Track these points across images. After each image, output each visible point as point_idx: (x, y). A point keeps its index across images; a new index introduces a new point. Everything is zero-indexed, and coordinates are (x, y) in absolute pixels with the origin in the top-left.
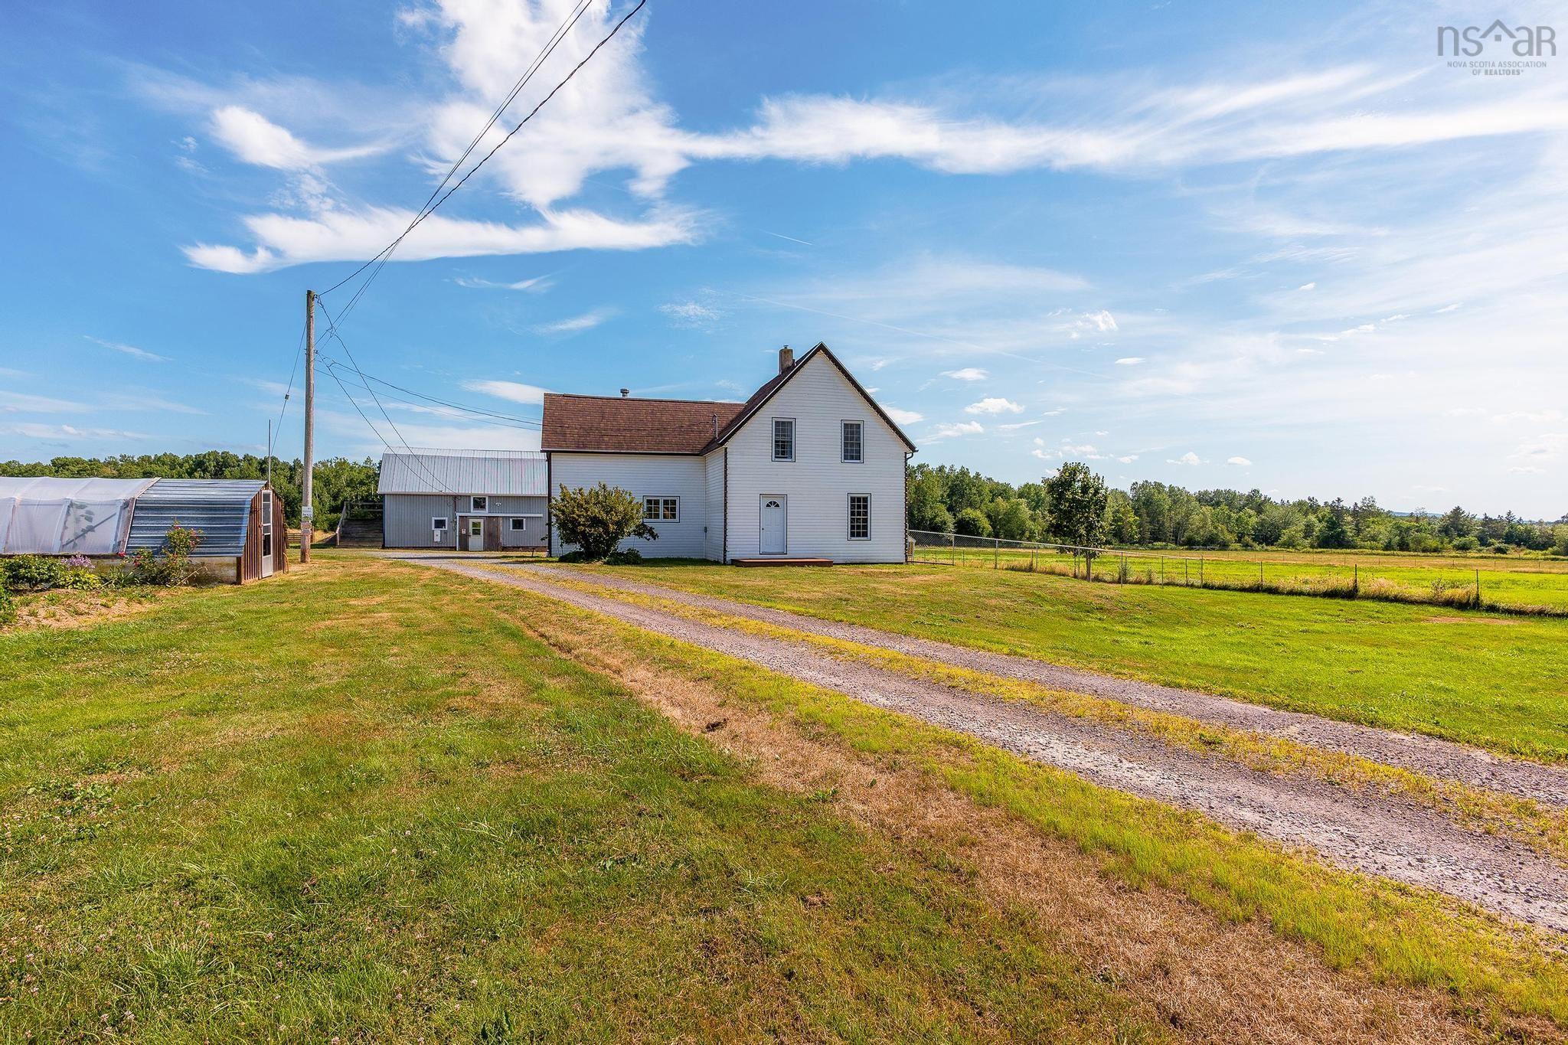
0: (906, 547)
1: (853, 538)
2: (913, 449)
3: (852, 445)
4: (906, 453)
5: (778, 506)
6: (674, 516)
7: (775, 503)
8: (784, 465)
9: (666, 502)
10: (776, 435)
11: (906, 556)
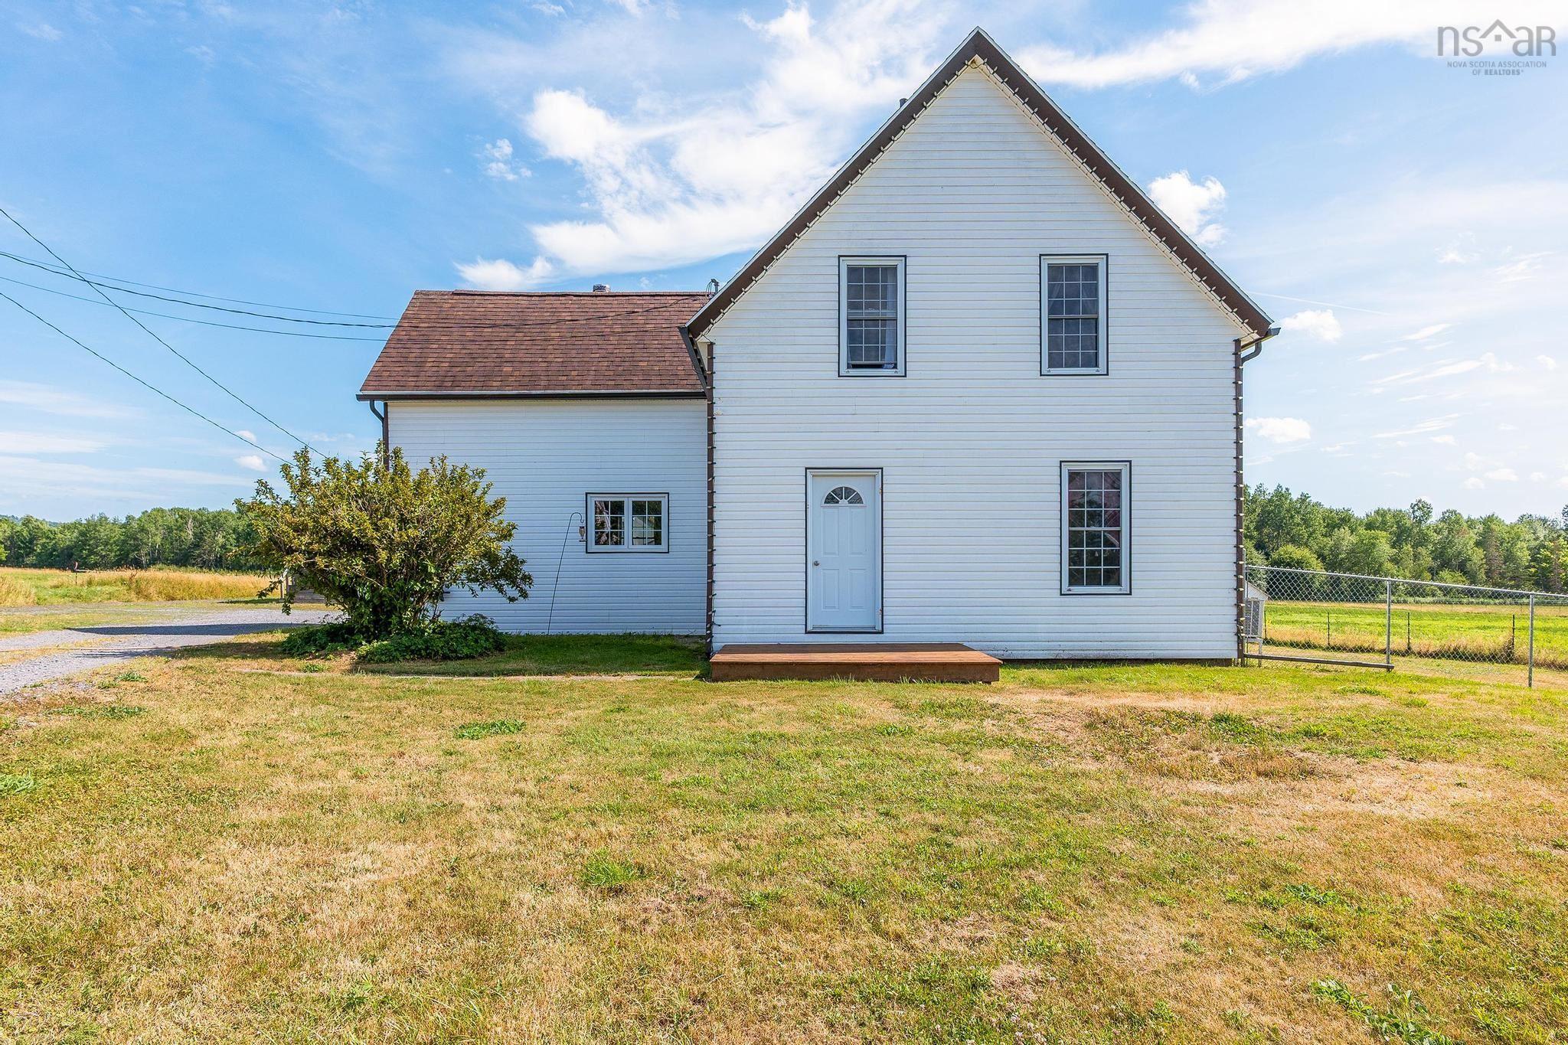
0: (1240, 614)
1: (1076, 589)
2: (1262, 327)
3: (1072, 323)
4: (1237, 341)
5: (858, 500)
6: (657, 539)
7: (849, 491)
8: (875, 387)
9: (638, 508)
10: (851, 306)
11: (1240, 641)
